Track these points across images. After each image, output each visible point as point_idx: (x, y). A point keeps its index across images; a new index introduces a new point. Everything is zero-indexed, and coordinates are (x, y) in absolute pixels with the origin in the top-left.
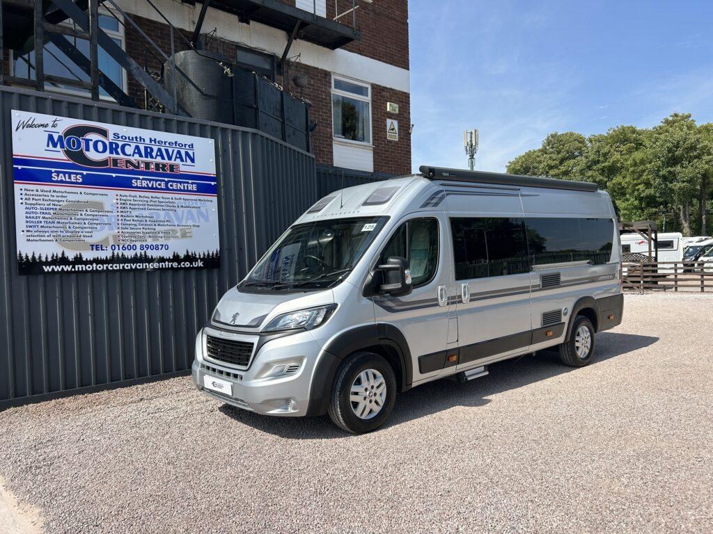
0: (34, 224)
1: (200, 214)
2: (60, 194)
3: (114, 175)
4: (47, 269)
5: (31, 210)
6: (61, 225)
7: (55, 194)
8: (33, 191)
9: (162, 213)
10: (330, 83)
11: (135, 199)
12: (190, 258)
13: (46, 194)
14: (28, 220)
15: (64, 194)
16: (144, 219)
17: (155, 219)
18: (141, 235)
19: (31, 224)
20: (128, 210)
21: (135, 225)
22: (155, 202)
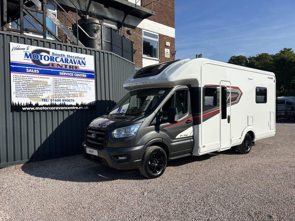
0: (19, 90)
3: (52, 70)
4: (24, 109)
5: (18, 84)
6: (30, 91)
8: (18, 76)
9: (72, 86)
10: (142, 33)
11: (61, 80)
12: (83, 105)
14: (16, 88)
15: (31, 78)
16: (64, 89)
17: (69, 89)
18: (63, 95)
20: (58, 85)
21: (61, 91)
22: (69, 82)
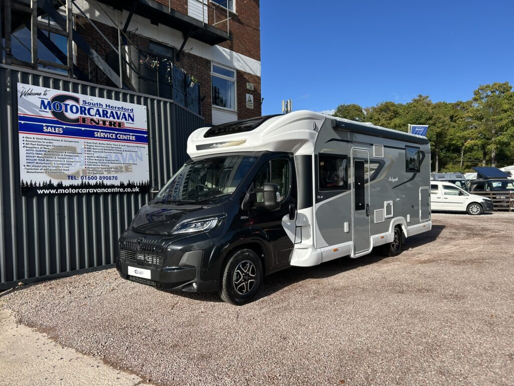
0: (32, 161)
1: (137, 156)
2: (49, 141)
4: (40, 192)
5: (30, 152)
6: (49, 162)
7: (45, 141)
8: (31, 138)
9: (113, 155)
10: (210, 68)
11: (96, 145)
12: (131, 186)
13: (39, 140)
14: (28, 158)
15: (51, 141)
16: (102, 159)
17: (109, 159)
18: (100, 169)
19: (30, 161)
20: (92, 152)
21: (96, 163)
22: (109, 147)
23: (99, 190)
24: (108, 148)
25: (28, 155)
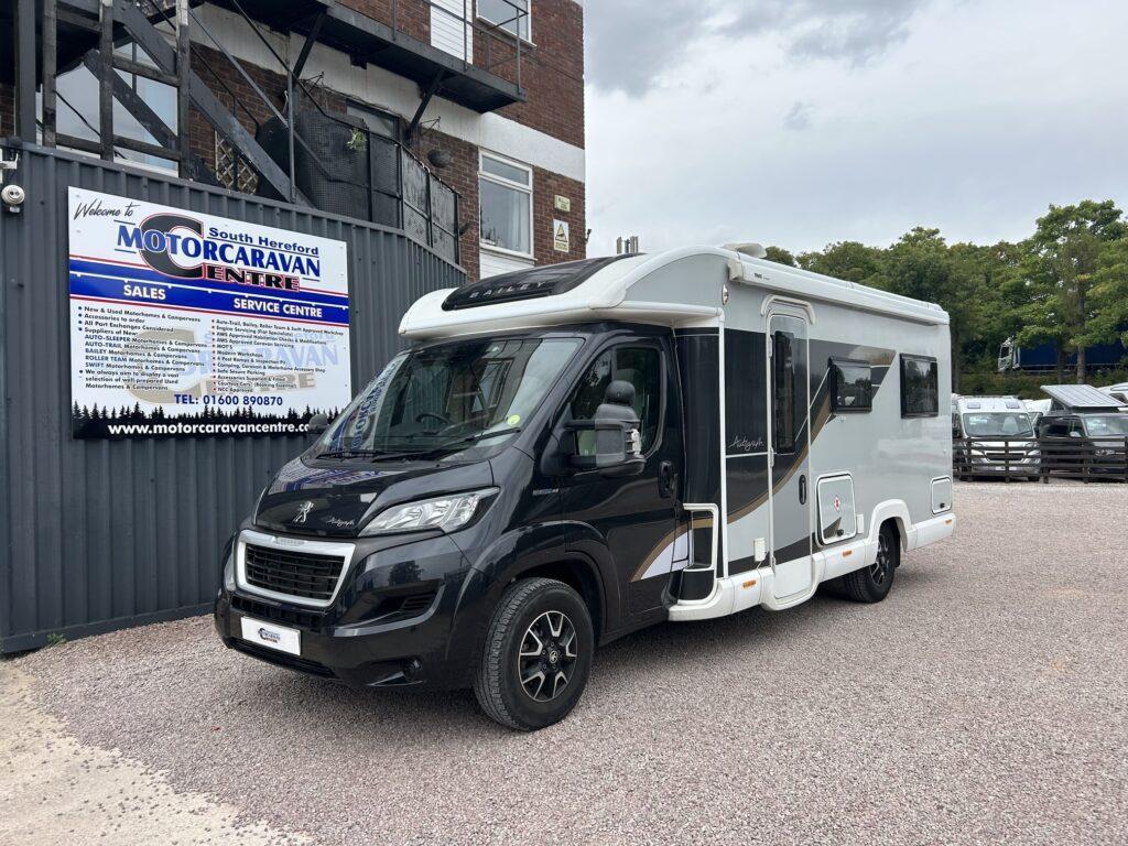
0: (98, 362)
1: (326, 351)
2: (135, 317)
3: (210, 291)
4: (114, 430)
5: (94, 340)
6: (135, 364)
7: (128, 317)
8: (96, 310)
9: (274, 350)
10: (478, 162)
12: (311, 418)
13: (115, 315)
14: (90, 354)
15: (141, 318)
16: (250, 358)
17: (264, 358)
18: (245, 381)
19: (94, 361)
20: (228, 343)
21: (238, 367)
22: (265, 332)
23: (243, 428)
24: (262, 335)
25: (89, 348)
